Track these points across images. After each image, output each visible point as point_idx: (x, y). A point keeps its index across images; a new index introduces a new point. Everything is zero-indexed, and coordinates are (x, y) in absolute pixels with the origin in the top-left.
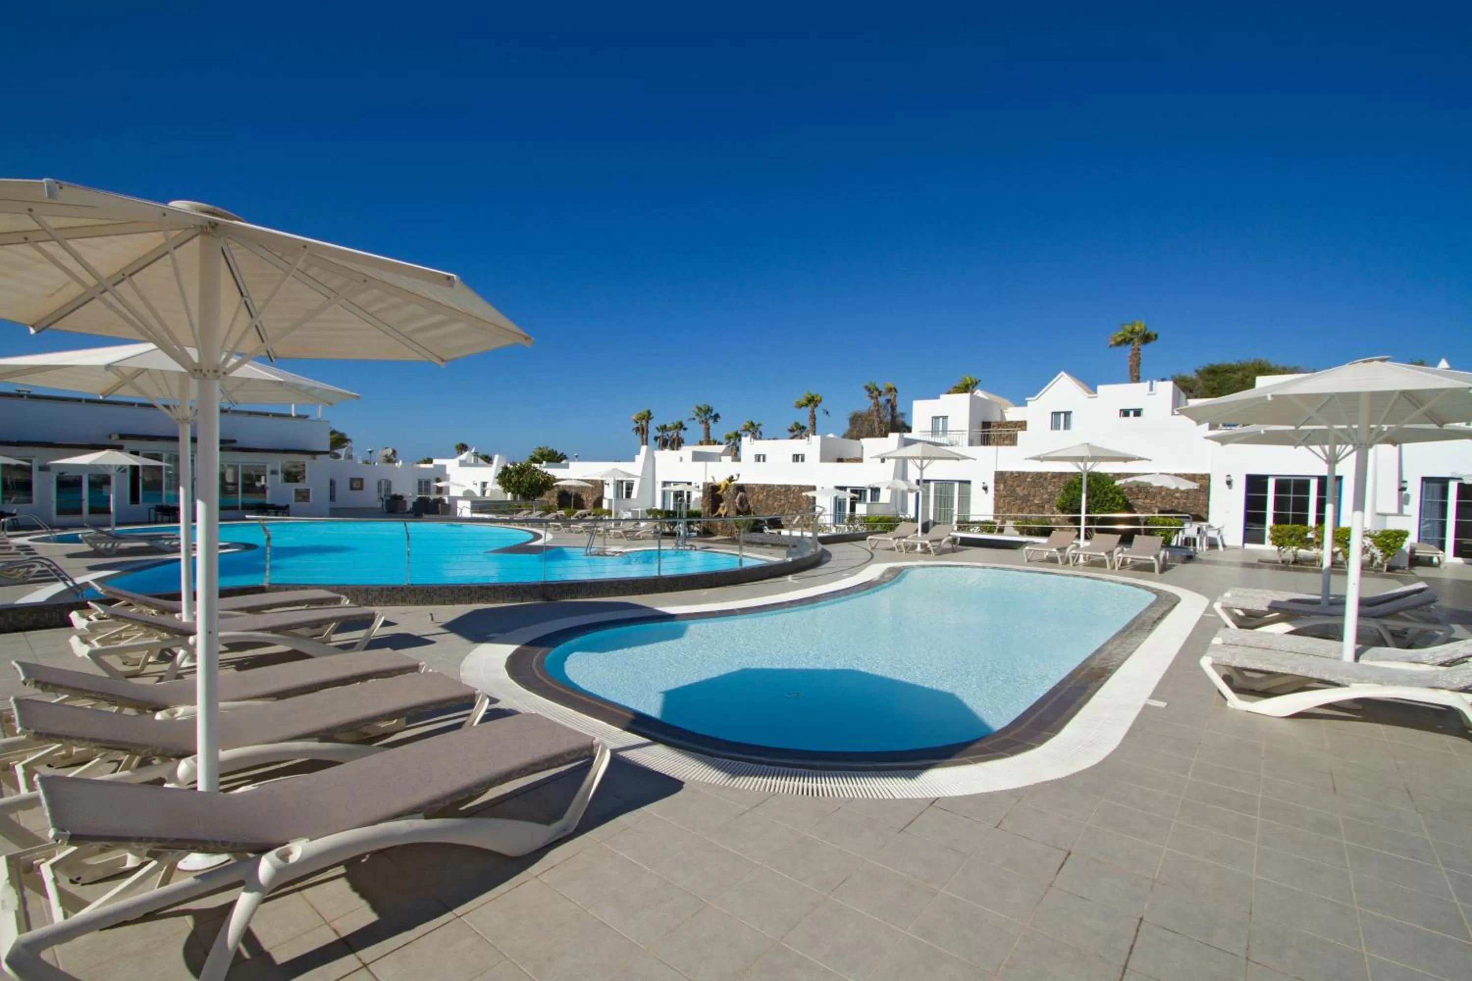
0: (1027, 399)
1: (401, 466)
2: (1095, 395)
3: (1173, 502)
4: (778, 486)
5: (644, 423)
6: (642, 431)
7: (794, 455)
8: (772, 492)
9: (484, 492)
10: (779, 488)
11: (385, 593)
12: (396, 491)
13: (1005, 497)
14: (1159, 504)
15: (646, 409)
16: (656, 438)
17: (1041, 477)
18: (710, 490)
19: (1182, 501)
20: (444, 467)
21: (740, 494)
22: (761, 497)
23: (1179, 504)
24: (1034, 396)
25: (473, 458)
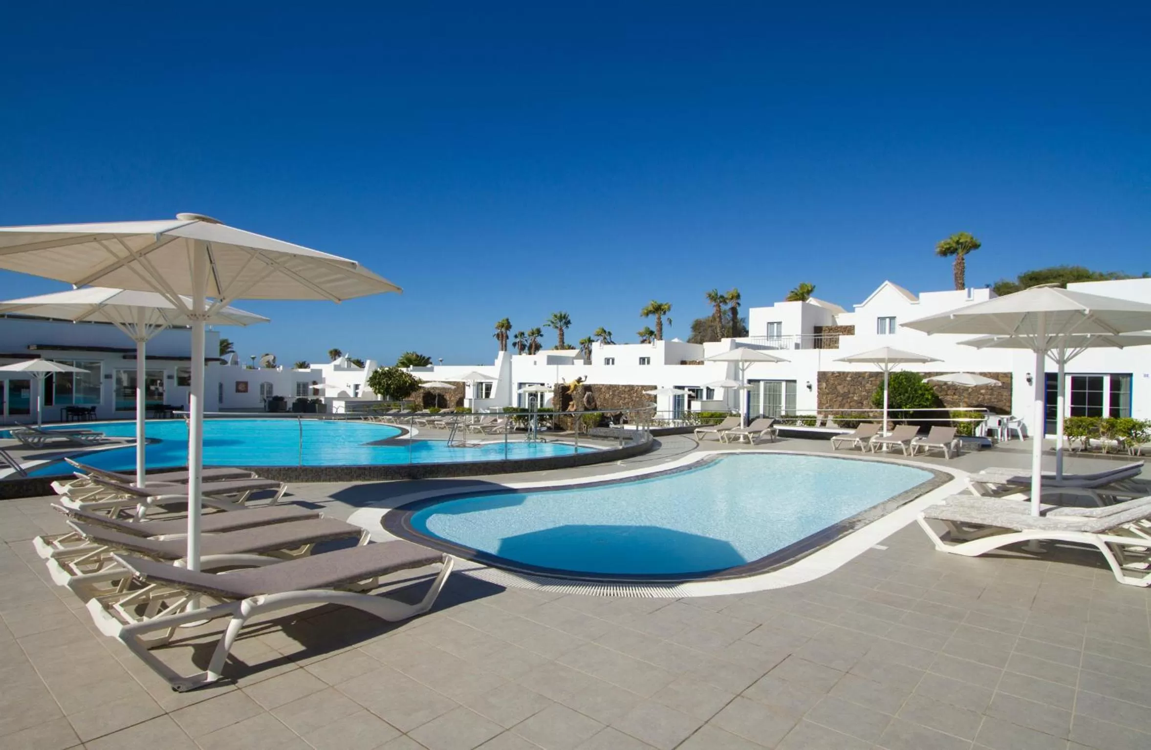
0: (854, 306)
1: (282, 371)
2: (917, 302)
3: (979, 398)
4: (623, 386)
5: (503, 330)
6: (502, 337)
7: (641, 358)
8: (617, 391)
9: (356, 394)
10: (624, 388)
11: (282, 472)
12: (276, 393)
13: (828, 394)
14: (966, 400)
15: (505, 318)
16: (514, 344)
17: (859, 377)
18: (560, 391)
19: (987, 397)
20: (320, 372)
21: (588, 393)
22: (607, 396)
23: (984, 399)
24: (860, 302)
25: (346, 362)
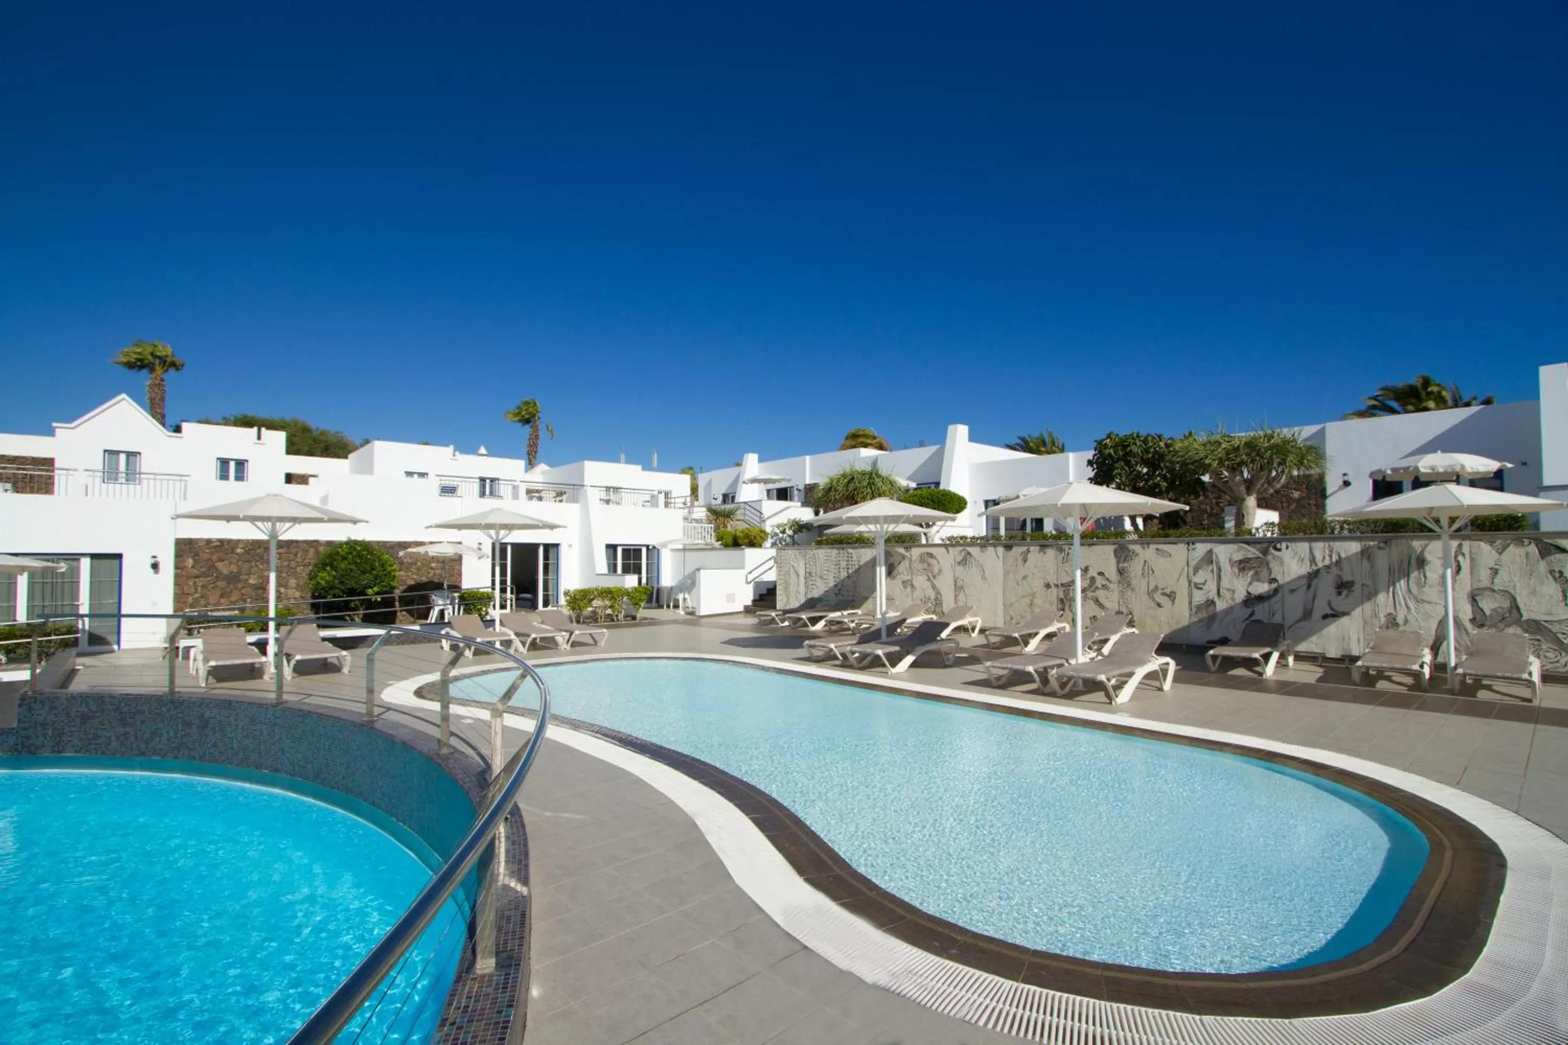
0: (55, 424)
2: (178, 436)
13: (197, 577)
24: (70, 420)
